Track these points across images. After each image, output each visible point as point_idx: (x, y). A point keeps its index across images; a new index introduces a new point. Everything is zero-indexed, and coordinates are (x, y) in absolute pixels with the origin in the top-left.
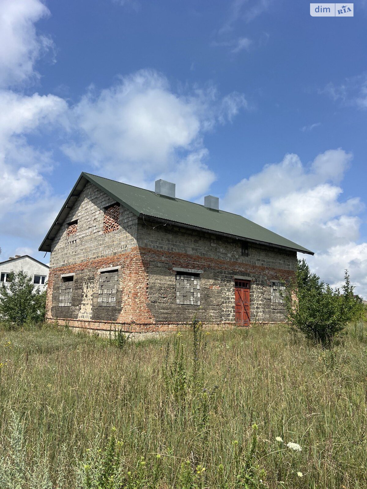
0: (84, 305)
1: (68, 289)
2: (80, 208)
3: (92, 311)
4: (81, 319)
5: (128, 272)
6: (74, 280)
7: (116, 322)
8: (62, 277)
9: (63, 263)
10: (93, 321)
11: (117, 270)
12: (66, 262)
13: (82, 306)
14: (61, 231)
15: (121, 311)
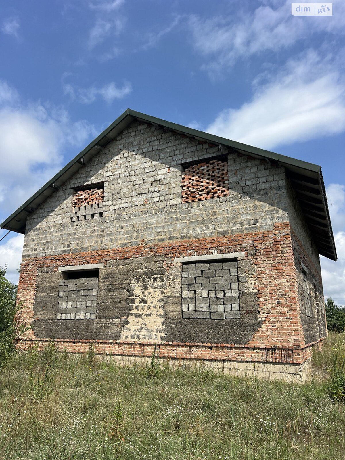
0: (137, 316)
1: (83, 290)
2: (109, 165)
3: (164, 327)
4: (130, 340)
5: (271, 262)
6: (100, 275)
7: (246, 346)
8: (62, 271)
9: (66, 248)
10: (171, 343)
11: (235, 260)
12: (73, 246)
13: (131, 319)
14: (54, 200)
15: (261, 327)
